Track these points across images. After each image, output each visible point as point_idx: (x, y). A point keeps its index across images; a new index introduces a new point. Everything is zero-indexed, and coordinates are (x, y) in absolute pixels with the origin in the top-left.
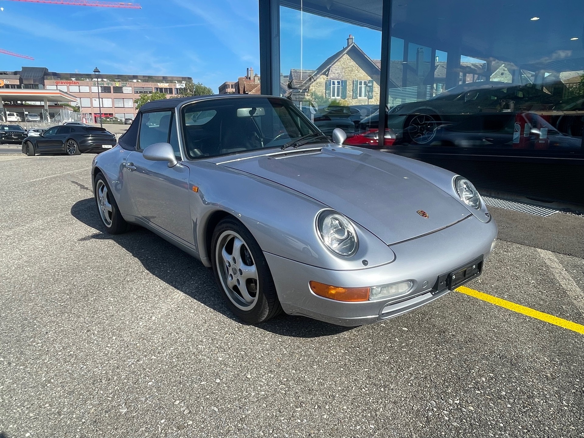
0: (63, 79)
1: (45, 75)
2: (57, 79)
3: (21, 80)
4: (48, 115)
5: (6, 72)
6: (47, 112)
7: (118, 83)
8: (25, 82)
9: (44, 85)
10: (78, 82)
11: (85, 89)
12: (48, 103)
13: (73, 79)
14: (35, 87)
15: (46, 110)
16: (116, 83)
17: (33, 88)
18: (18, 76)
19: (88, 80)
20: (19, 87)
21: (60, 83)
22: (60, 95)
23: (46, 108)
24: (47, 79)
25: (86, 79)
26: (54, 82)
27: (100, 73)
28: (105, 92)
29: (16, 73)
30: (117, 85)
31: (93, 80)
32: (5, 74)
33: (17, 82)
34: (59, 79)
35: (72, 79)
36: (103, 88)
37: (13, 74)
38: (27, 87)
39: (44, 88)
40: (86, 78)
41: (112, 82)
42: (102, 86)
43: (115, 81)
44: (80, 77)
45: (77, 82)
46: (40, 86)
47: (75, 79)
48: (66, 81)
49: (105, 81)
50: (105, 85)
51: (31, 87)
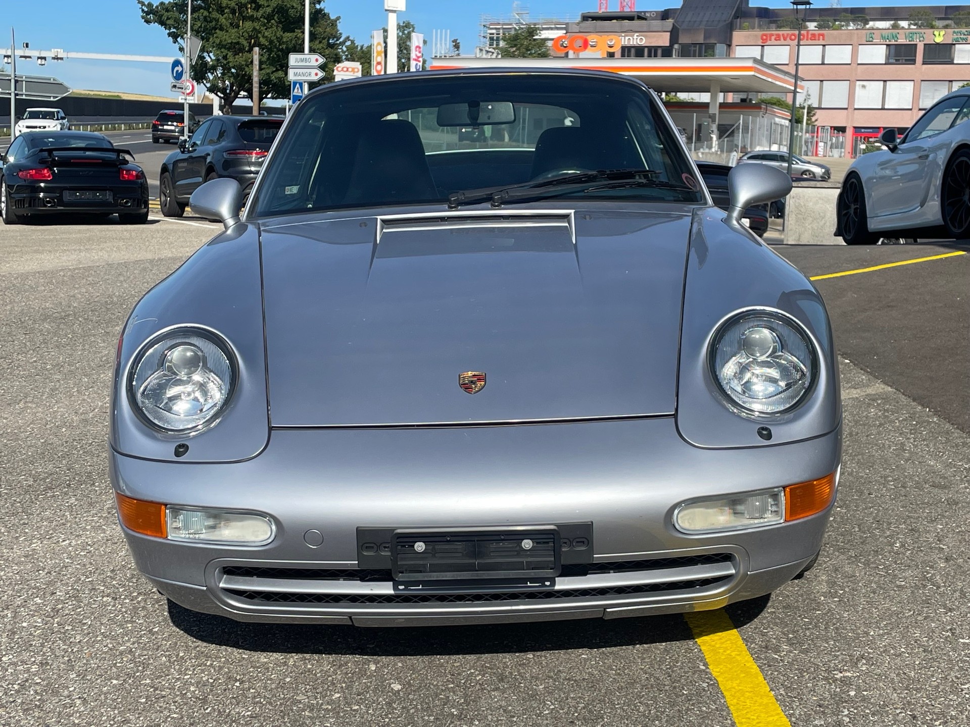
0: (784, 26)
1: (736, 17)
2: (768, 28)
3: (674, 35)
4: (715, 130)
5: (645, 12)
6: (714, 121)
7: (942, 33)
8: (684, 39)
9: (729, 46)
10: (823, 35)
11: (839, 54)
12: (721, 98)
13: (812, 26)
14: (705, 50)
15: (713, 117)
16: (936, 33)
17: (700, 56)
18: (670, 23)
19: (852, 26)
20: (667, 53)
21: (773, 38)
22: (752, 73)
23: (714, 110)
24: (741, 28)
25: (848, 25)
26: (756, 36)
27: (812, 6)
28: (898, 62)
29: (665, 15)
30: (939, 40)
31: (867, 26)
32: (640, 18)
33: (663, 40)
34: (774, 25)
35: (808, 24)
36: (892, 48)
37: (660, 17)
38: (686, 52)
39: (728, 55)
40: (848, 22)
41: (923, 31)
42: (893, 42)
43: (932, 27)
44: (831, 19)
45: (819, 35)
46: (720, 48)
47: (815, 24)
48: (790, 32)
49: (903, 28)
50: (902, 41)
51: (695, 51)
